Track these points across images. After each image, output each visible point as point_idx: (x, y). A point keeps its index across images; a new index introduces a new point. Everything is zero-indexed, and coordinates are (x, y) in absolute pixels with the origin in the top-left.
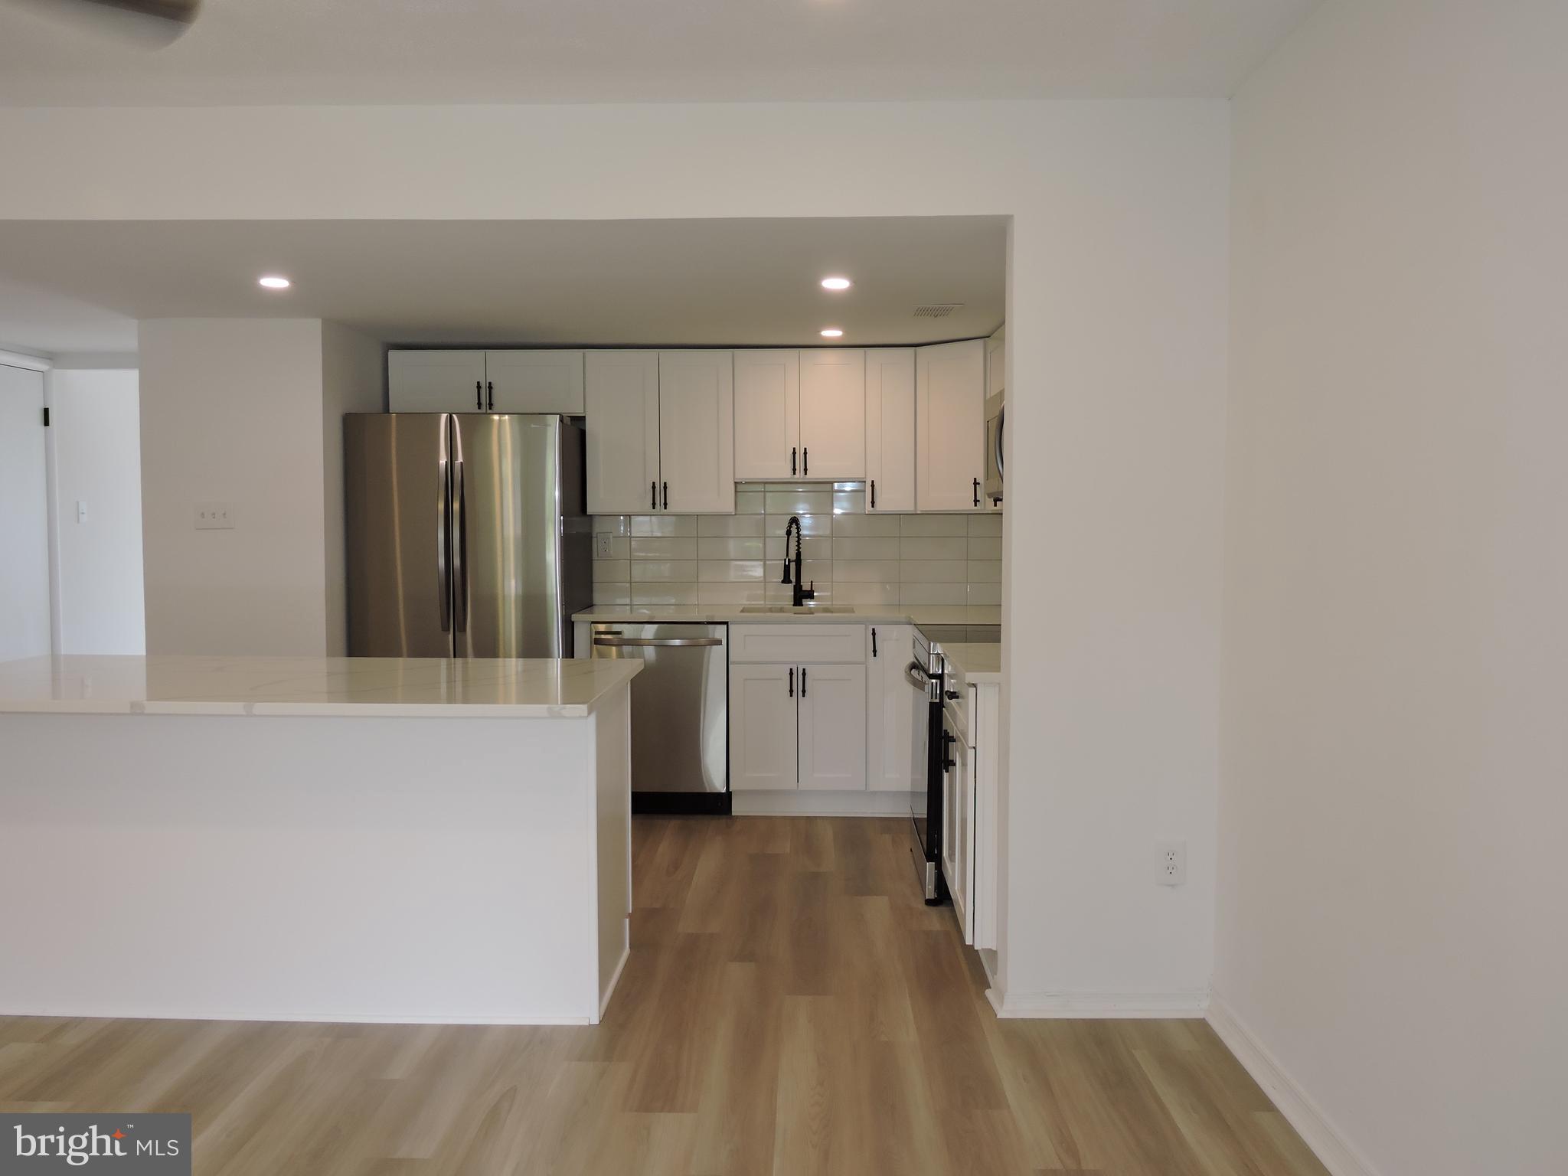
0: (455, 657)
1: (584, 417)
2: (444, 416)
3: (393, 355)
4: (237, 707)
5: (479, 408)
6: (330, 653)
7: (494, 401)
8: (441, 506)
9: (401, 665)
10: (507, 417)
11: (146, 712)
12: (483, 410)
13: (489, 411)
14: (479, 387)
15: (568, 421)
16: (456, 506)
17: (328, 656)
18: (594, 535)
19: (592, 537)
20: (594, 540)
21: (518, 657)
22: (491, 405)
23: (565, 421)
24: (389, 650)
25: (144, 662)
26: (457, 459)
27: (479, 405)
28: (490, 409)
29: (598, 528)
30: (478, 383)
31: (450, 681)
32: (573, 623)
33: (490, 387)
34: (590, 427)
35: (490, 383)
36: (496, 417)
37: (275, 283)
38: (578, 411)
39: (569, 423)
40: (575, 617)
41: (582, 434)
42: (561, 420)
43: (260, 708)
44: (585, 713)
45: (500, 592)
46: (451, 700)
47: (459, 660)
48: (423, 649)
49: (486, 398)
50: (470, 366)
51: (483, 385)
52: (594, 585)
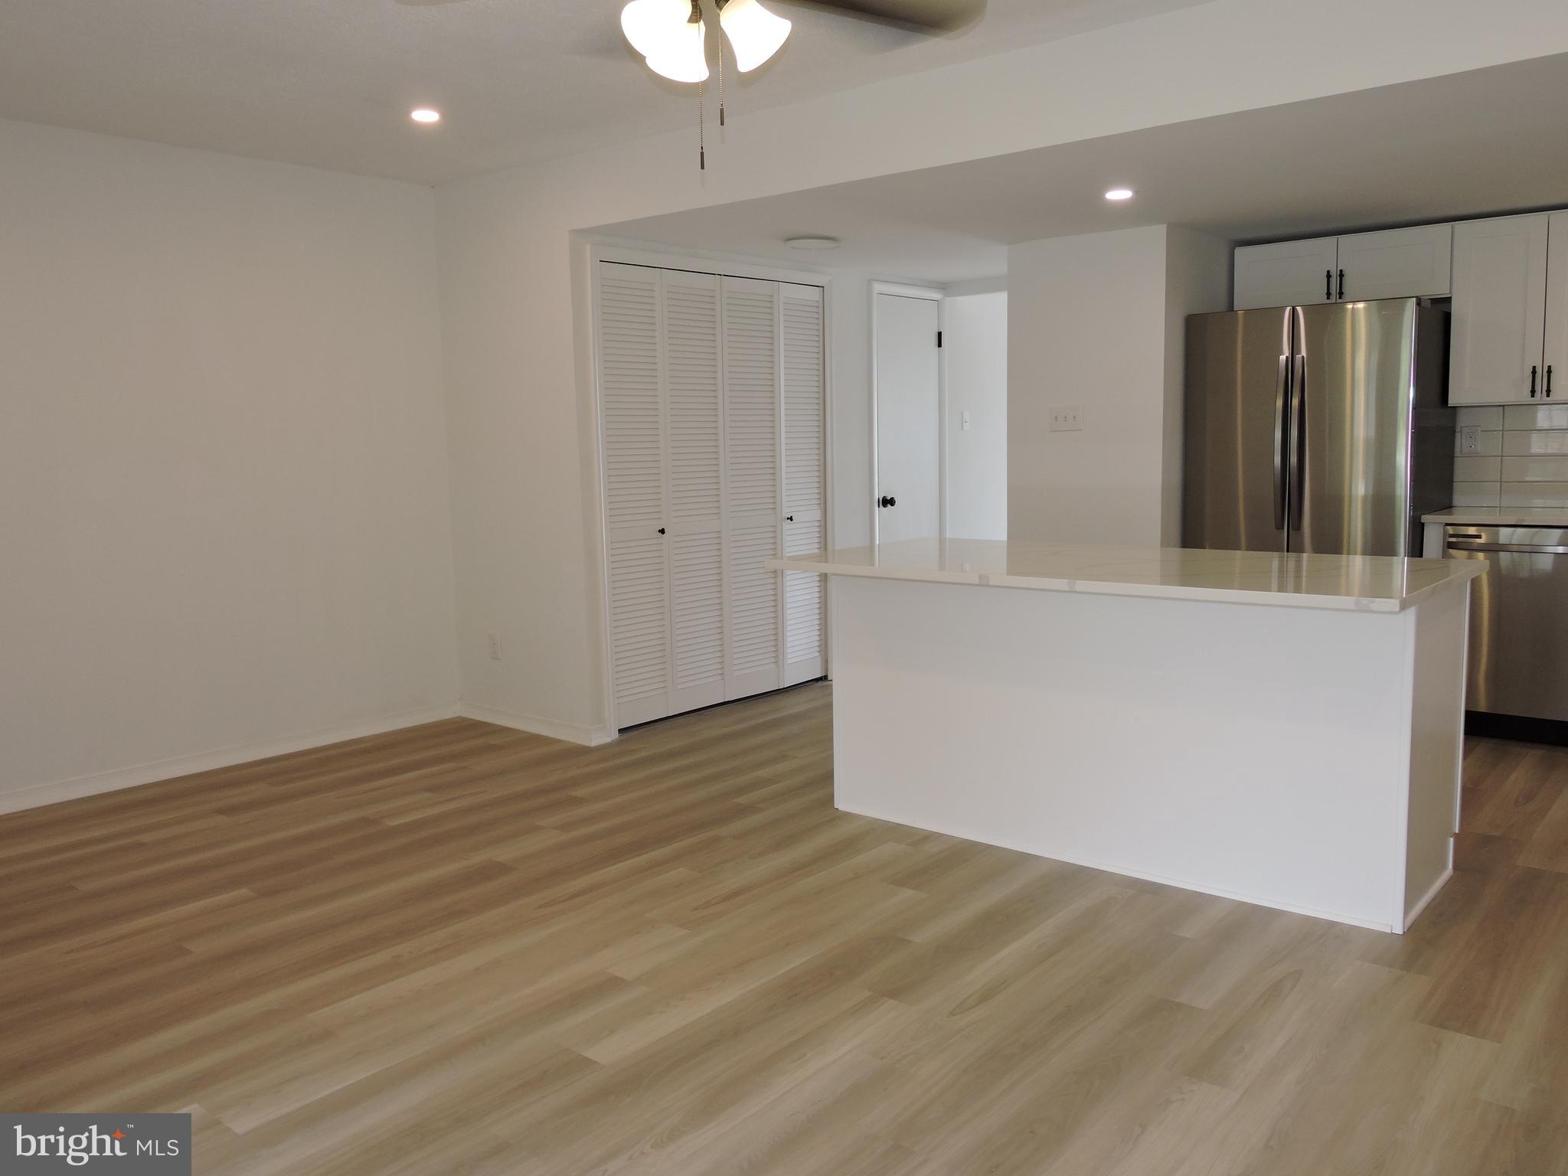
0: (1288, 551)
1: (1451, 298)
2: (1288, 311)
3: (1240, 252)
4: (1061, 584)
5: (1328, 298)
6: (1165, 543)
7: (1345, 290)
8: (1280, 403)
9: (1239, 558)
10: (1361, 305)
11: (991, 584)
12: (1333, 299)
13: (1339, 301)
14: (1329, 276)
15: (1428, 305)
16: (1295, 402)
17: (1162, 546)
18: (1458, 429)
19: (1455, 432)
20: (1458, 435)
21: (1364, 553)
22: (1341, 294)
23: (1423, 304)
24: (1226, 542)
25: (1005, 545)
26: (1299, 352)
27: (1329, 294)
28: (1340, 298)
29: (1463, 421)
30: (1328, 272)
31: (1282, 571)
32: (1423, 524)
33: (1341, 275)
34: (1455, 308)
35: (1341, 271)
36: (1350, 306)
37: (1119, 195)
38: (1441, 291)
39: (1429, 306)
40: (1425, 518)
41: (1447, 318)
42: (1419, 303)
43: (1082, 585)
44: (1397, 608)
45: (1346, 492)
46: (1282, 589)
47: (1292, 555)
48: (1259, 543)
49: (1336, 287)
50: (1320, 254)
51: (1334, 273)
52: (1455, 484)
